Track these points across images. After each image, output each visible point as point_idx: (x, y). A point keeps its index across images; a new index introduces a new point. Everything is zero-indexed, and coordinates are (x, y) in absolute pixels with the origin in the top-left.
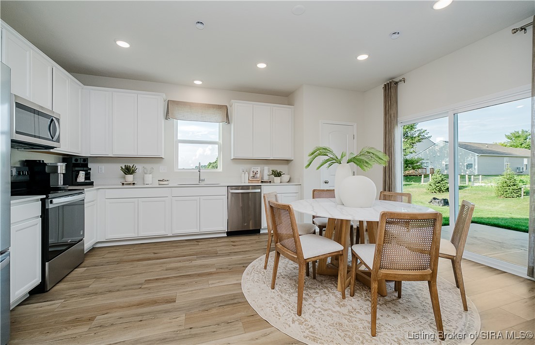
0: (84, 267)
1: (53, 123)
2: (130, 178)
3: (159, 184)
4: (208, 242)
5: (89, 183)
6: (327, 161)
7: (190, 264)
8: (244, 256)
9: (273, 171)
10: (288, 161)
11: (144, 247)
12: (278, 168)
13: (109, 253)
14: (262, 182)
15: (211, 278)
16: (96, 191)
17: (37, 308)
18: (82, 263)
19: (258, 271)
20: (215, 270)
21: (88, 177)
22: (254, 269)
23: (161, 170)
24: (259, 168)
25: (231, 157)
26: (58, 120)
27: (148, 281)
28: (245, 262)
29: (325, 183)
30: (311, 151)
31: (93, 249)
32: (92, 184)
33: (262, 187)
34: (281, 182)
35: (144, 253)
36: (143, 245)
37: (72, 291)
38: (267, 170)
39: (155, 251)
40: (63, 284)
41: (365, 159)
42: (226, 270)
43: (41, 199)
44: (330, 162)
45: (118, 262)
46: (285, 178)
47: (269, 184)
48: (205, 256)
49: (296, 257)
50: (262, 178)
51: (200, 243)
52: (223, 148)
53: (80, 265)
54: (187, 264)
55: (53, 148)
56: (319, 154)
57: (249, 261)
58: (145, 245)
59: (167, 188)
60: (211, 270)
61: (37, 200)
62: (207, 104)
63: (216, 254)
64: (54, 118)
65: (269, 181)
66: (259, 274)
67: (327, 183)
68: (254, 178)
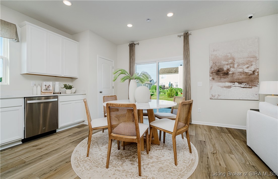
9: (65, 85)
22: (78, 160)
24: (51, 82)
28: (65, 158)
29: (100, 92)
33: (58, 97)
38: (57, 85)
63: (24, 164)
65: (59, 92)
66: (87, 162)
67: (102, 93)
68: (47, 90)
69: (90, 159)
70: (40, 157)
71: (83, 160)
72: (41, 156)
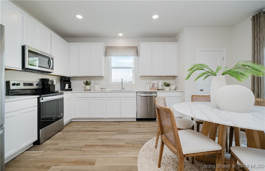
0: (62, 132)
1: (50, 60)
2: (88, 87)
3: (101, 91)
4: (125, 124)
5: (70, 89)
6: (203, 74)
7: (111, 137)
8: (144, 136)
9: (164, 83)
10: (174, 77)
11: (93, 123)
12: (168, 82)
13: (76, 125)
14: (158, 90)
15: (120, 149)
16: (71, 93)
17: (32, 154)
18: (62, 129)
19: (150, 149)
20: (124, 144)
21: (70, 87)
22: (148, 147)
23: (102, 83)
24: (156, 81)
25: (139, 75)
26: (52, 59)
27: (86, 146)
28: (144, 140)
29: (201, 90)
30: (190, 67)
31: (71, 122)
32: (71, 90)
33: (157, 93)
34: (170, 90)
35: (91, 127)
36: (93, 122)
37: (51, 146)
38: (161, 83)
39: (96, 127)
40: (49, 140)
41: (240, 71)
42: (131, 145)
43: (38, 97)
44: (205, 75)
45: (77, 131)
46: (173, 87)
47: (162, 91)
48: (121, 133)
49: (176, 151)
50: (158, 87)
51: (120, 124)
52: (135, 71)
53: (61, 130)
54: (109, 137)
55: (51, 72)
56: (197, 69)
57: (146, 140)
58: (94, 122)
59: (104, 93)
60: (122, 144)
61: (36, 98)
62: (126, 46)
63: (127, 133)
64: (50, 58)
65: (162, 89)
66: (151, 152)
67: (202, 91)
68: (153, 87)
69: (156, 151)
70: (134, 133)
71: (151, 148)
72: (136, 132)
